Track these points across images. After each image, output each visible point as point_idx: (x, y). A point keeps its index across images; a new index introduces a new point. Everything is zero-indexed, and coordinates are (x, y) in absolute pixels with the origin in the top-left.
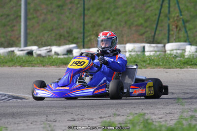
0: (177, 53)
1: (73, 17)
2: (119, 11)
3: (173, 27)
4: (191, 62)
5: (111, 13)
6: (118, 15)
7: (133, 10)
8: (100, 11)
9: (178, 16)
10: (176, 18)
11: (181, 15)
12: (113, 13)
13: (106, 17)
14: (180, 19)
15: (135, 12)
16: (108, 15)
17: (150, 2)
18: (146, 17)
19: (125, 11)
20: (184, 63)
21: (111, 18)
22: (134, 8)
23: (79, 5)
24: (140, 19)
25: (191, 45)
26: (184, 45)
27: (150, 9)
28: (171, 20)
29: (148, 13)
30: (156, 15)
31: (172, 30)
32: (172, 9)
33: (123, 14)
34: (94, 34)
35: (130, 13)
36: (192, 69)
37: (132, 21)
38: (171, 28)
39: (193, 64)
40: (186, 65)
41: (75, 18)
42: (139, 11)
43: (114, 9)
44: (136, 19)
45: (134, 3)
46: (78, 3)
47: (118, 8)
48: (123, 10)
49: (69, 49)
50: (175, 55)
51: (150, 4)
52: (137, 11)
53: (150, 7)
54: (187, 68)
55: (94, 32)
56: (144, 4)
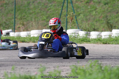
0: (75, 35)
1: (3, 15)
2: (31, 11)
3: (69, 20)
4: (86, 40)
5: (26, 13)
6: (30, 14)
7: (39, 11)
8: (19, 12)
9: (72, 14)
10: (71, 15)
11: (75, 13)
12: (27, 13)
13: (23, 15)
14: (74, 15)
15: (41, 13)
16: (24, 14)
17: (50, 6)
18: (47, 16)
19: (34, 12)
20: (82, 41)
21: (26, 16)
22: (40, 10)
23: (6, 8)
24: (44, 16)
25: (82, 30)
26: (78, 31)
27: (50, 11)
28: (69, 16)
29: (48, 13)
30: (53, 14)
31: (69, 22)
32: (63, 11)
33: (33, 14)
34: (21, 24)
35: (38, 13)
36: (87, 44)
37: (39, 17)
38: (68, 21)
39: (87, 41)
40: (83, 42)
41: (4, 16)
42: (44, 12)
43: (28, 10)
44: (41, 17)
45: (40, 7)
46: (6, 7)
47: (30, 10)
48: (34, 11)
49: (7, 32)
50: (74, 36)
51: (50, 8)
52: (42, 12)
53: (50, 9)
54: (84, 43)
55: (21, 23)
56: (46, 8)
